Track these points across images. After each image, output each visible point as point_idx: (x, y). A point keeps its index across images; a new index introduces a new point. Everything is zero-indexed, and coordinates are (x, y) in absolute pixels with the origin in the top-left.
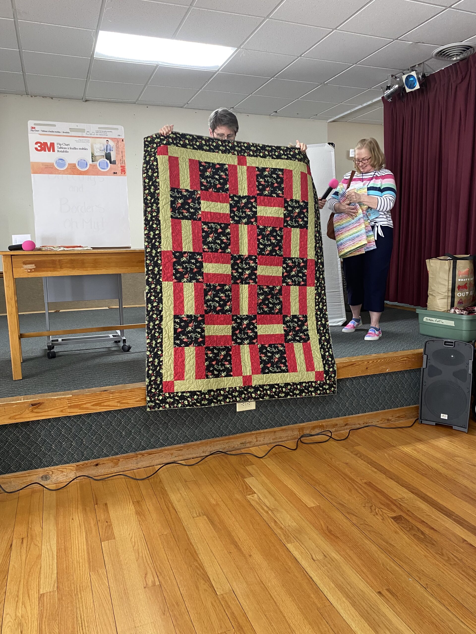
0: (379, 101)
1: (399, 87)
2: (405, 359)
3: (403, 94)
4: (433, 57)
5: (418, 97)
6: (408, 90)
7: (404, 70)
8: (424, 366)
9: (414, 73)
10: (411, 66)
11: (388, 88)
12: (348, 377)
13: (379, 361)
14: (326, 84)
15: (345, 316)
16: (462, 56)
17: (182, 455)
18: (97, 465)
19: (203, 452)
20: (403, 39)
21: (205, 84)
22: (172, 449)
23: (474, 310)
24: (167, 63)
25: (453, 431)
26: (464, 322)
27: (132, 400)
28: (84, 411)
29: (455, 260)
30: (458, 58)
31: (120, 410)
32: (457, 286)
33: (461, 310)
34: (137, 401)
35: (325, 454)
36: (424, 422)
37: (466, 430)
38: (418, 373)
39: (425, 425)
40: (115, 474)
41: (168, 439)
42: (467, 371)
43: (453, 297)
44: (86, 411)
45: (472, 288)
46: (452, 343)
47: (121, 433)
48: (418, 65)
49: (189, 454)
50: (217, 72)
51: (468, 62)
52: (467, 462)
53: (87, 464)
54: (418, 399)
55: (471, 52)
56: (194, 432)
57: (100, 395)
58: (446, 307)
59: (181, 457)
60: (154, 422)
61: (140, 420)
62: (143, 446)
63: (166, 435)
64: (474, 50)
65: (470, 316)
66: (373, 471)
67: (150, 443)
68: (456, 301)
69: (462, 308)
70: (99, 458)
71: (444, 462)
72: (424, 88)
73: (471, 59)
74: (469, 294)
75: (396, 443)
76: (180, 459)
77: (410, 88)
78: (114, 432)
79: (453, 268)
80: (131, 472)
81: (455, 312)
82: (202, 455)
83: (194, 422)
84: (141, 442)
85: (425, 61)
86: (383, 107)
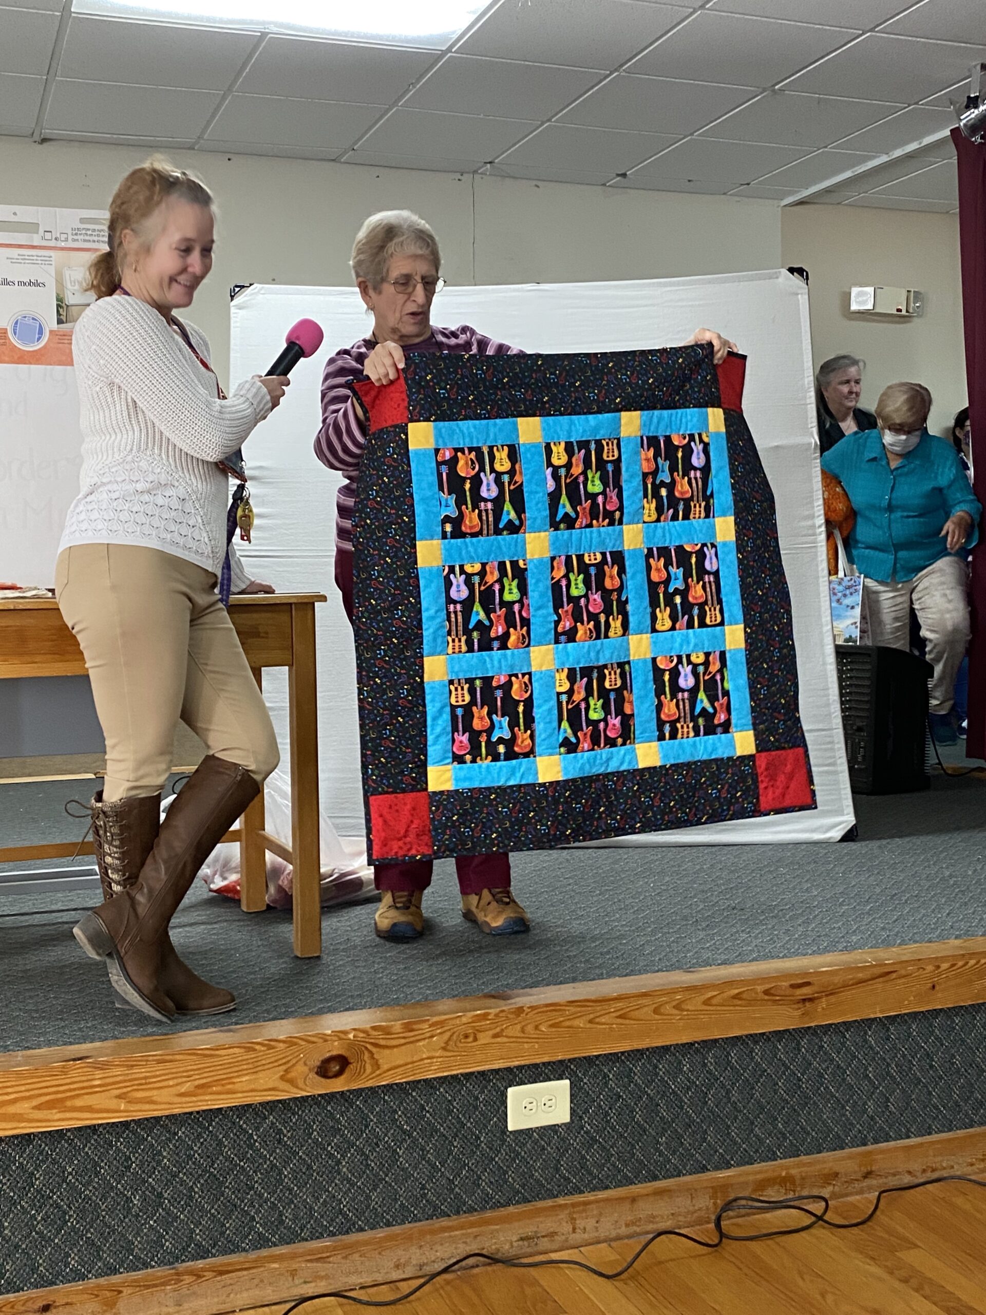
0: (942, 141)
11: (973, 103)
12: (872, 1016)
13: (972, 962)
14: (780, 89)
15: (851, 809)
17: (326, 1277)
18: (46, 1308)
19: (397, 1266)
21: (407, 90)
22: (293, 1257)
24: (293, 28)
27: (164, 1091)
28: (10, 1125)
31: (125, 1124)
34: (183, 1095)
35: (801, 1274)
41: (282, 1223)
44: (15, 1125)
47: (129, 1200)
49: (349, 1274)
50: (443, 53)
53: (13, 1307)
56: (368, 1197)
57: (64, 1071)
59: (323, 1283)
60: (236, 1164)
61: (189, 1157)
62: (199, 1245)
63: (274, 1207)
67: (222, 1234)
70: (53, 1284)
76: (321, 1291)
78: (103, 1198)
82: (394, 1276)
83: (368, 1166)
84: (193, 1231)
86: (955, 160)
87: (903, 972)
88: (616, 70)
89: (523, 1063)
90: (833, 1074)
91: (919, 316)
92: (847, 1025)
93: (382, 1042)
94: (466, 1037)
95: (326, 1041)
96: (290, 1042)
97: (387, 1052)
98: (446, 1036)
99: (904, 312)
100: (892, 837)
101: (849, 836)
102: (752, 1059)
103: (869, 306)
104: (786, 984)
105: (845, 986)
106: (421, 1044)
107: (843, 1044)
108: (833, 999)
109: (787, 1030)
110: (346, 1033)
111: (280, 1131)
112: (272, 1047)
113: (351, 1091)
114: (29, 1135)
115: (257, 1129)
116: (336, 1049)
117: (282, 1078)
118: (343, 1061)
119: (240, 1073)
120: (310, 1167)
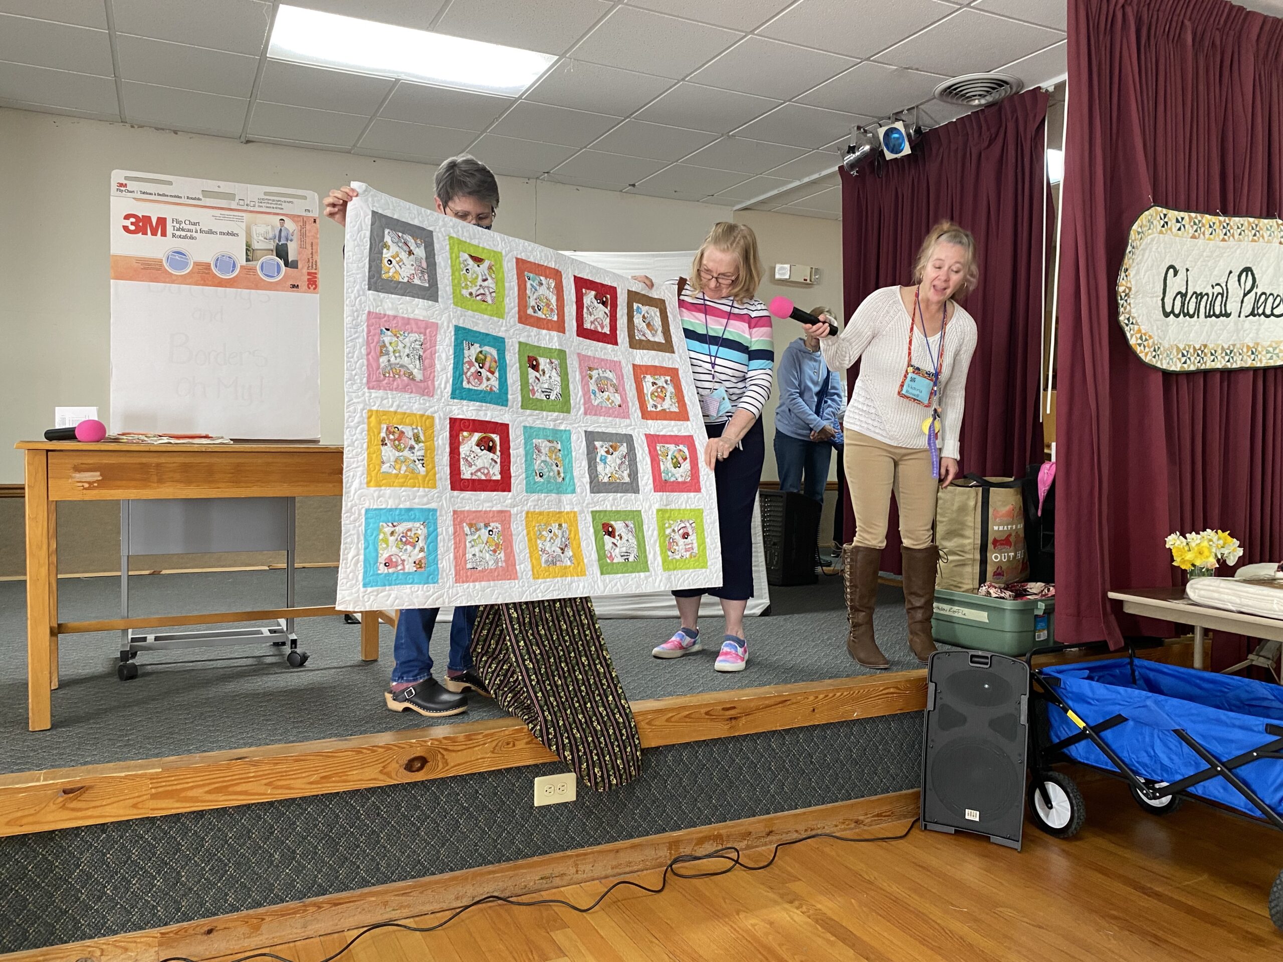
0: (833, 174)
1: (872, 150)
2: (892, 690)
3: (879, 162)
4: (935, 98)
5: (907, 171)
6: (889, 156)
7: (882, 118)
8: (930, 706)
9: (899, 125)
10: (895, 112)
11: (852, 150)
12: (774, 729)
13: (838, 694)
14: (732, 135)
15: (767, 595)
16: (989, 99)
17: (409, 906)
18: (210, 932)
19: (457, 898)
20: (880, 60)
21: (493, 123)
22: (386, 892)
23: (1025, 590)
24: (417, 77)
25: (990, 847)
26: (1008, 614)
27: (299, 781)
28: (188, 805)
29: (986, 487)
30: (983, 101)
31: (271, 804)
32: (990, 539)
33: (1000, 588)
34: (311, 783)
35: (724, 899)
36: (930, 826)
37: (1018, 845)
38: (917, 721)
39: (933, 834)
40: (252, 953)
41: (378, 869)
42: (1017, 718)
43: (984, 562)
44: (192, 804)
45: (1021, 545)
46: (987, 658)
47: (271, 855)
48: (908, 110)
49: (424, 904)
50: (517, 100)
51: (1000, 110)
52: (1025, 919)
53: (186, 932)
54: (919, 776)
55: (1006, 92)
56: (438, 852)
57: (228, 767)
58: (970, 582)
59: (407, 910)
60: (348, 831)
61: (315, 826)
62: (320, 886)
63: (373, 859)
64: (1011, 88)
65: (1019, 601)
66: (828, 941)
67: (337, 878)
68: (990, 570)
69: (1002, 586)
70: (215, 914)
71: (976, 920)
72: (919, 153)
73: (1006, 104)
74: (1015, 557)
75: (876, 874)
76: (404, 915)
77: (892, 151)
78: (254, 854)
79: (983, 503)
80: (289, 948)
81: (989, 593)
82: (455, 905)
83: (438, 831)
84: (316, 876)
85: (921, 104)
86: (841, 187)
87: (795, 701)
88: (628, 117)
89: (545, 761)
90: (749, 767)
91: (818, 284)
92: (758, 735)
93: (450, 748)
94: (508, 744)
95: (411, 747)
96: (387, 748)
97: (454, 754)
98: (494, 744)
99: (808, 281)
100: (793, 613)
101: (766, 613)
102: (697, 757)
103: (787, 277)
104: (720, 708)
105: (758, 709)
106: (476, 749)
107: (756, 748)
108: (750, 718)
109: (720, 739)
110: (425, 742)
111: (379, 808)
112: (375, 751)
113: (428, 781)
114: (202, 811)
115: (363, 806)
116: (419, 752)
117: (381, 772)
118: (423, 761)
119: (352, 768)
120: (399, 832)
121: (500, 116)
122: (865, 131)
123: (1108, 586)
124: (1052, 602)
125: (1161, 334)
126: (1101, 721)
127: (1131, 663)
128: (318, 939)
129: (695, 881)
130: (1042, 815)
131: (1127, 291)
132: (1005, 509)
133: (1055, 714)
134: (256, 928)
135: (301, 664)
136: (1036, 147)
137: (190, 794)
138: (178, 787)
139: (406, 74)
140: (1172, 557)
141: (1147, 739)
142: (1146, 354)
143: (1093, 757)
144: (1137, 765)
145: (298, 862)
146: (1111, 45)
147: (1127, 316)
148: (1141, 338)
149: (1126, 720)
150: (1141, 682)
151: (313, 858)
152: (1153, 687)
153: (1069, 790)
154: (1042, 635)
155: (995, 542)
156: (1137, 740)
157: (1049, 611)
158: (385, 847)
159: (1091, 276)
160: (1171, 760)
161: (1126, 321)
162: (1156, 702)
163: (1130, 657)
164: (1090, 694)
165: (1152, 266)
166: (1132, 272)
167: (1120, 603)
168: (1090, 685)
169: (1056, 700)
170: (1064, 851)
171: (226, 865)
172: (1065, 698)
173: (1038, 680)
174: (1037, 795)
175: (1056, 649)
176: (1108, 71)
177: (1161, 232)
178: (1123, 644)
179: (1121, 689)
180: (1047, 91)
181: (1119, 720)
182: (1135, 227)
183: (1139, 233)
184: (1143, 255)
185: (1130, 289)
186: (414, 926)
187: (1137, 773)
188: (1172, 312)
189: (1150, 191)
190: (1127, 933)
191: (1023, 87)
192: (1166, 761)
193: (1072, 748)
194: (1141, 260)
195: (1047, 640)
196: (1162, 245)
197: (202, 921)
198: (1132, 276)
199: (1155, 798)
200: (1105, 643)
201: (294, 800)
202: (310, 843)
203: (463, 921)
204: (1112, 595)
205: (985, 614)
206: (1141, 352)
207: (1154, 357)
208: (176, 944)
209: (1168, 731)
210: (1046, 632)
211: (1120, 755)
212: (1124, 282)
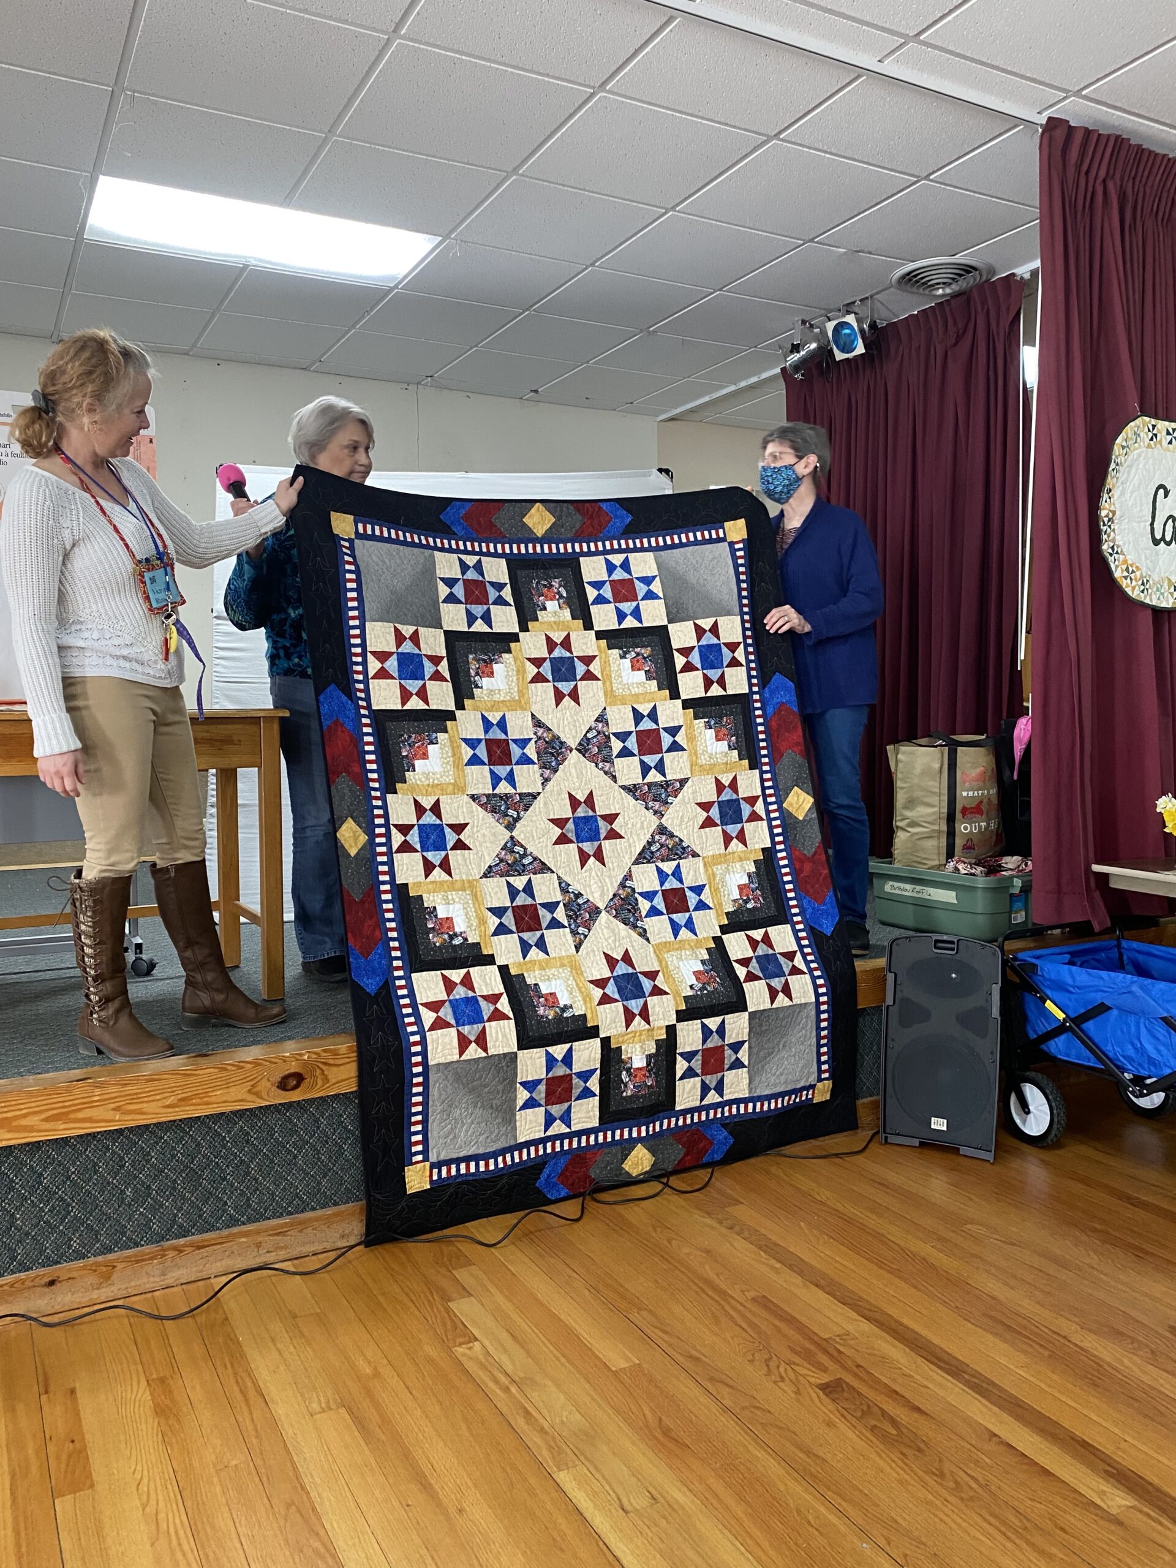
0: (775, 376)
1: (819, 348)
3: (827, 363)
4: (892, 286)
5: (861, 372)
6: (839, 356)
7: (831, 311)
8: (889, 1001)
9: (850, 319)
10: (846, 302)
11: (796, 348)
14: (653, 331)
16: (955, 287)
17: (285, 1247)
18: (52, 1283)
19: (343, 1237)
20: (826, 242)
21: (363, 317)
22: (258, 1232)
23: (1000, 866)
24: (270, 263)
25: (961, 1160)
26: (979, 894)
27: (152, 1104)
28: (22, 1135)
29: (953, 747)
30: (948, 291)
31: (120, 1132)
32: (959, 807)
33: (970, 864)
34: (168, 1107)
35: (654, 1228)
36: (892, 1139)
37: (990, 1156)
38: (875, 1018)
39: (895, 1148)
40: (102, 1306)
41: (249, 1206)
42: (987, 1011)
43: (951, 834)
44: (26, 1135)
45: (994, 813)
46: (952, 942)
47: (123, 1192)
48: (861, 300)
49: (304, 1244)
50: (392, 289)
51: (969, 300)
52: (995, 1236)
53: (23, 1283)
54: (878, 1082)
55: (975, 280)
56: (319, 1183)
57: (68, 1091)
58: (935, 857)
59: (283, 1252)
60: (212, 1161)
61: (173, 1156)
62: (181, 1226)
63: (243, 1193)
64: (981, 275)
65: (992, 878)
66: (772, 1268)
67: (200, 1216)
68: (959, 842)
69: (973, 861)
70: (57, 1263)
71: (940, 1239)
72: (875, 352)
73: (975, 294)
74: (987, 828)
75: (828, 1194)
76: (281, 1258)
77: (843, 351)
78: (101, 1192)
79: (949, 765)
80: (147, 1299)
81: (957, 870)
82: (340, 1244)
83: (319, 1159)
84: (176, 1215)
85: (877, 293)
86: (784, 392)
93: (331, 1062)
95: (285, 1061)
96: (256, 1063)
97: (335, 1069)
110: (301, 1055)
111: (248, 1133)
112: (242, 1068)
113: (306, 1101)
114: (38, 1142)
115: (229, 1132)
116: (294, 1067)
117: (249, 1091)
118: (299, 1078)
119: (215, 1088)
120: (272, 1161)
121: (372, 309)
122: (812, 326)
123: (1091, 856)
124: (1029, 878)
125: (1150, 565)
126: (1083, 1011)
127: (1119, 946)
128: (180, 1288)
129: (618, 1208)
130: (1018, 1121)
131: (1111, 515)
132: (975, 772)
133: (1032, 1007)
134: (107, 1277)
135: (148, 973)
136: (1010, 347)
137: (24, 1122)
138: (9, 1115)
139: (255, 259)
140: (1164, 822)
141: (1133, 1029)
142: (1134, 588)
143: (1073, 1052)
144: (1122, 1059)
145: (155, 1200)
146: (1091, 224)
147: (1111, 544)
148: (1127, 570)
149: (1109, 1008)
150: (1129, 968)
151: (171, 1194)
152: (1142, 971)
153: (1048, 1091)
154: (1019, 917)
155: (964, 811)
156: (1122, 1032)
157: (1026, 890)
158: (256, 1180)
159: (1070, 497)
160: (1159, 1051)
161: (1110, 551)
162: (1142, 987)
163: (1118, 939)
164: (1070, 981)
165: (1139, 486)
166: (1116, 493)
167: (1106, 876)
168: (1070, 972)
169: (1033, 989)
170: (1042, 1161)
171: (69, 1205)
172: (1043, 988)
173: (1013, 968)
174: (1013, 1099)
175: (1036, 933)
176: (1087, 258)
177: (1149, 446)
178: (1109, 924)
179: (1104, 974)
180: (1022, 278)
181: (1102, 1009)
182: (1119, 441)
183: (1123, 447)
184: (1129, 473)
185: (1114, 513)
186: (292, 1269)
187: (1123, 1070)
188: (1163, 538)
189: (1137, 399)
190: (1109, 1246)
191: (994, 273)
192: (1154, 1055)
193: (1052, 1043)
194: (1127, 479)
195: (1025, 923)
196: (1151, 462)
197: (42, 1271)
198: (1116, 497)
199: (1142, 1095)
200: (1088, 923)
201: (147, 1126)
202: (167, 1176)
203: (350, 1262)
204: (1096, 868)
205: (954, 894)
206: (1128, 586)
207: (1143, 591)
208: (11, 1299)
209: (1155, 1019)
210: (1023, 913)
211: (1104, 1049)
212: (1107, 505)
